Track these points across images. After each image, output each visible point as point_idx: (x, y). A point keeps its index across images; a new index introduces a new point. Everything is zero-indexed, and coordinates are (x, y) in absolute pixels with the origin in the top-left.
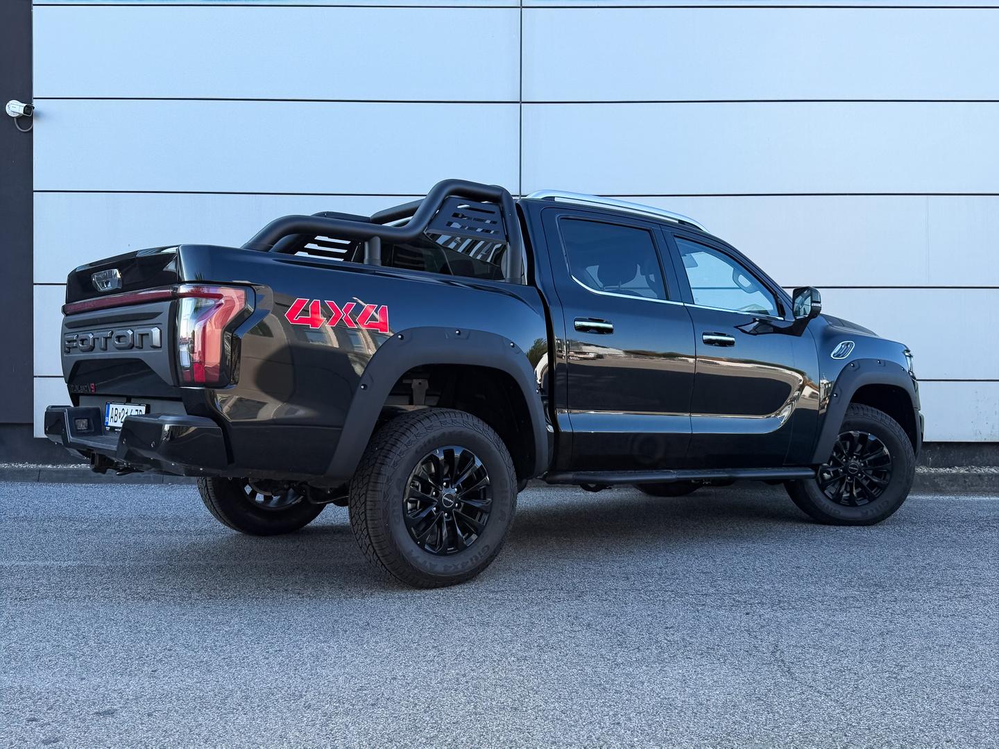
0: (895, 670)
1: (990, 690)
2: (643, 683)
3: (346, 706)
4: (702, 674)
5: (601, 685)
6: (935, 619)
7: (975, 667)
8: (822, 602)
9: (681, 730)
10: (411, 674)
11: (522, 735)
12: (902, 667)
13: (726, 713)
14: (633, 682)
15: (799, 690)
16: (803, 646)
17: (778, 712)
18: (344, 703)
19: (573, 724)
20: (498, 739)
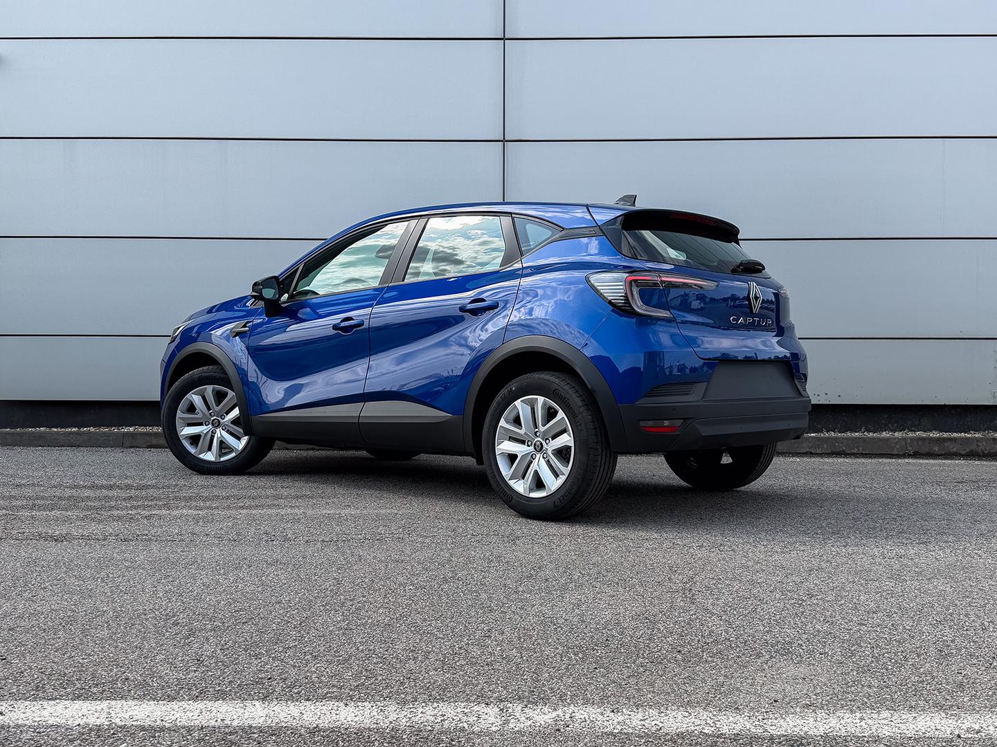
0: (804, 598)
1: (895, 615)
2: (534, 606)
3: (215, 623)
4: (600, 599)
5: (489, 607)
6: (878, 560)
7: (892, 597)
8: (765, 546)
9: (550, 641)
10: (297, 599)
11: (382, 646)
12: (813, 596)
13: (604, 629)
14: (523, 605)
15: (692, 612)
16: (720, 579)
17: (659, 629)
18: (214, 621)
19: (441, 636)
20: (358, 649)
